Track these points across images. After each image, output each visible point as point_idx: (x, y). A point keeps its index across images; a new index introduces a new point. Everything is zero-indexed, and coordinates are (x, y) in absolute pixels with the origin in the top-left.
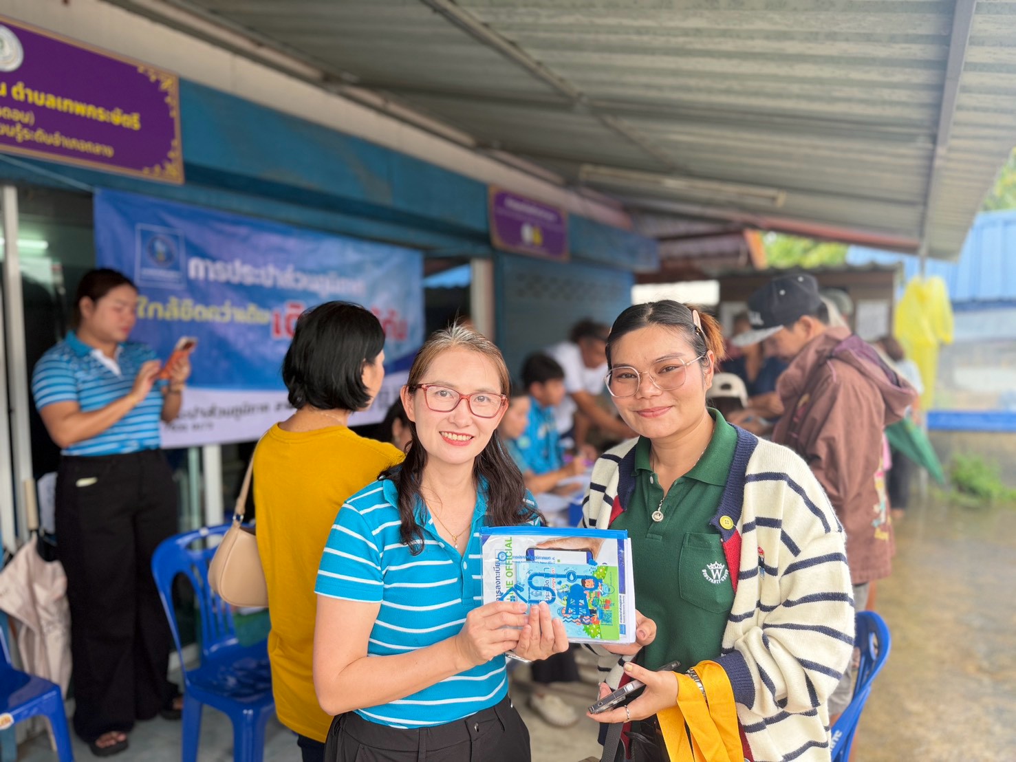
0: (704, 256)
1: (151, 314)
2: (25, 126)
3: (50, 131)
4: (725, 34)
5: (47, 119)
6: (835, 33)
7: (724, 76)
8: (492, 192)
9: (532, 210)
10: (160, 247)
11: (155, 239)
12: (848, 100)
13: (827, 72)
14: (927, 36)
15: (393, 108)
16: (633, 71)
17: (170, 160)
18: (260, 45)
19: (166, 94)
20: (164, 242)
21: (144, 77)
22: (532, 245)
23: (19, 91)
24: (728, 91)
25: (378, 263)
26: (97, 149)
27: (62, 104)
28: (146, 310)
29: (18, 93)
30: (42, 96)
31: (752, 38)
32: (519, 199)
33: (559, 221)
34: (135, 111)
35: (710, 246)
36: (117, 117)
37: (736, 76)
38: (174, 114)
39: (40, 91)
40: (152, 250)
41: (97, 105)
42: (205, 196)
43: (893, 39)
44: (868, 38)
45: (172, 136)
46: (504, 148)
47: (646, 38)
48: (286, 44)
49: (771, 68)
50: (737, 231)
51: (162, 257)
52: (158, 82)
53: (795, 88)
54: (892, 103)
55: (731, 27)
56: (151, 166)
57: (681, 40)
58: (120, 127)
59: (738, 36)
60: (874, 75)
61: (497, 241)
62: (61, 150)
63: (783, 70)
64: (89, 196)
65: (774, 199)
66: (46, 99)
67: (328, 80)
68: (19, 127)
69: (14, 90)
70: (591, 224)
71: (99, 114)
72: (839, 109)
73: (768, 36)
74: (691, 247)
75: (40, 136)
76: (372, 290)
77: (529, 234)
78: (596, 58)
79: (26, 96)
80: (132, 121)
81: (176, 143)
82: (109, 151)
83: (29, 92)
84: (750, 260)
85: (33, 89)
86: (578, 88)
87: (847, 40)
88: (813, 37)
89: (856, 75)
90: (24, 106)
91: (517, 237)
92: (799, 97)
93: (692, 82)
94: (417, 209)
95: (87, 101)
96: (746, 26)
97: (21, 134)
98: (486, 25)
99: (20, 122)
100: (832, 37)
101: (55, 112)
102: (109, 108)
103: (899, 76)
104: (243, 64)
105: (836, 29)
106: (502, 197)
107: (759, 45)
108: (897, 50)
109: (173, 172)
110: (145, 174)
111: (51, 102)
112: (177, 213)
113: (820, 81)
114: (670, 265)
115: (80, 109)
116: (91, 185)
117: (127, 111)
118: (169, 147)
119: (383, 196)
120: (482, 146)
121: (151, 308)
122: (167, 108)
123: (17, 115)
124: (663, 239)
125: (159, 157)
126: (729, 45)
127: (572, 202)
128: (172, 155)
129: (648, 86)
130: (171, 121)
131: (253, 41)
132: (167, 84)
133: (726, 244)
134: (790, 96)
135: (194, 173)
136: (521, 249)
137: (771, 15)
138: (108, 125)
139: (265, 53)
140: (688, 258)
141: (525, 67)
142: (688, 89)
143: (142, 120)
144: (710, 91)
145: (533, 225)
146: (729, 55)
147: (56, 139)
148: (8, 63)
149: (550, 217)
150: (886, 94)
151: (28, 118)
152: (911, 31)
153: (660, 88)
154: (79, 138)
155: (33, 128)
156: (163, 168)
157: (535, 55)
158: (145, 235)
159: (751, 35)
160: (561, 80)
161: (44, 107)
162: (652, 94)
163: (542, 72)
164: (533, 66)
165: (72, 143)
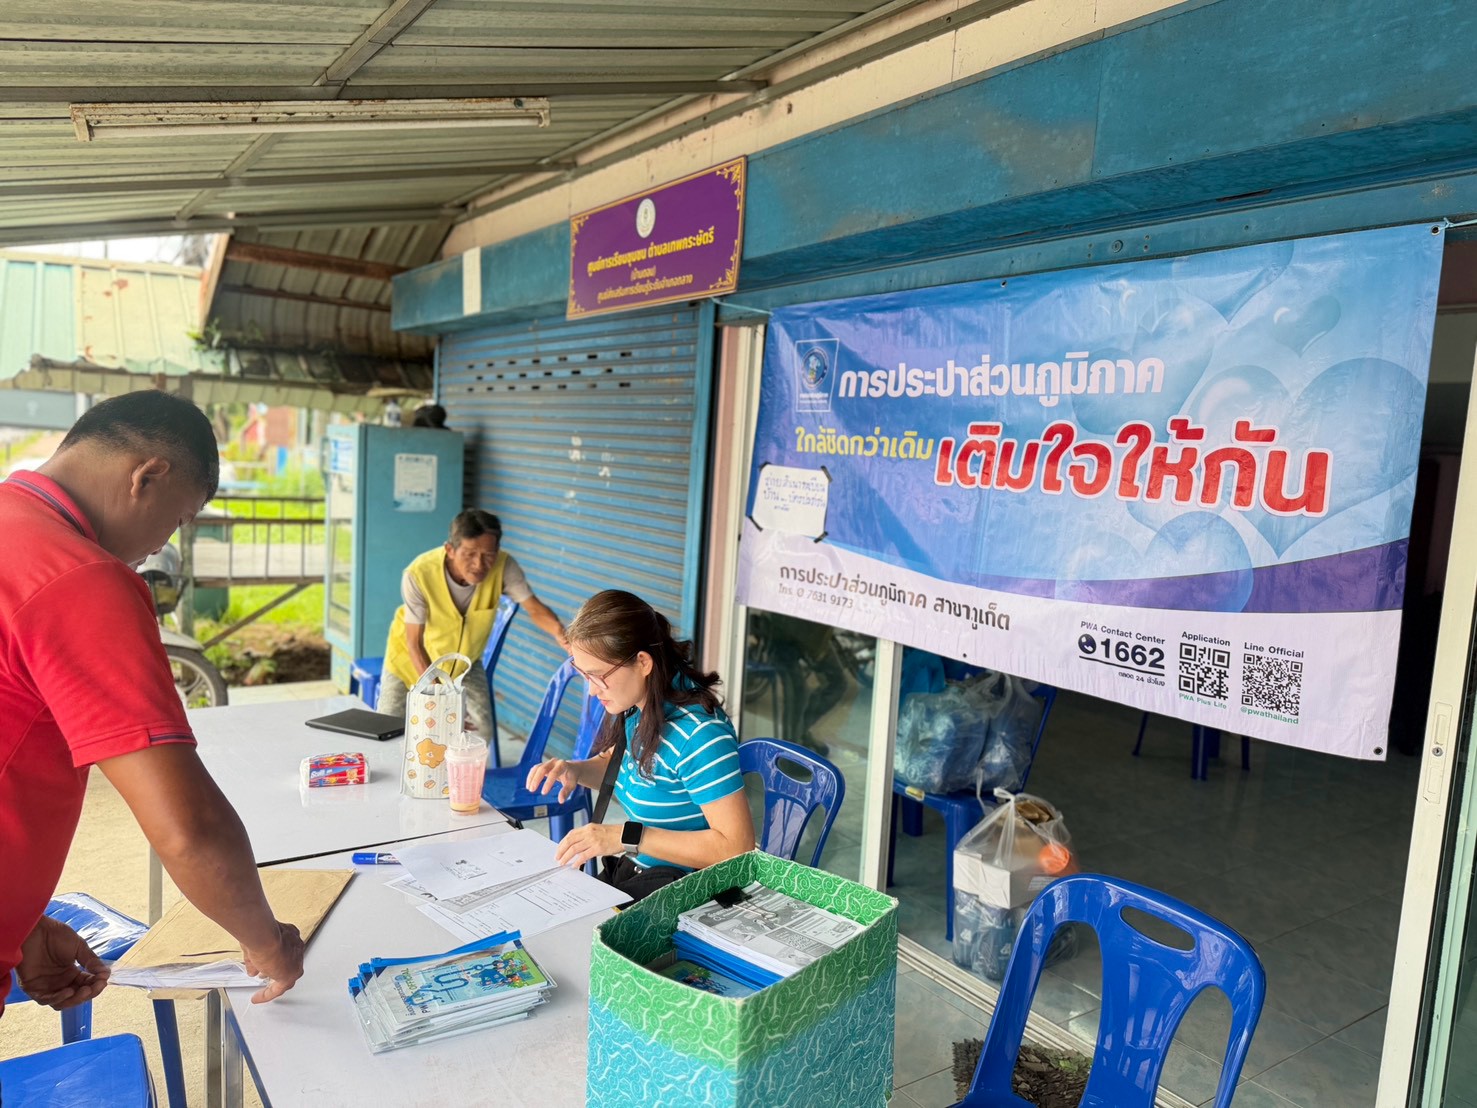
2: (652, 279)
17: (730, 266)
19: (735, 185)
21: (721, 178)
23: (651, 250)
26: (683, 280)
27: (670, 247)
28: (803, 443)
29: (651, 252)
30: (661, 246)
34: (710, 227)
36: (700, 239)
38: (739, 205)
39: (660, 243)
41: (689, 236)
45: (736, 238)
52: (730, 175)
58: (703, 246)
62: (666, 292)
66: (662, 248)
68: (648, 282)
69: (649, 250)
71: (689, 242)
75: (659, 285)
79: (654, 251)
80: (709, 236)
81: (736, 243)
82: (689, 278)
83: (656, 247)
85: (657, 244)
90: (653, 261)
95: (684, 235)
97: (648, 288)
99: (649, 277)
101: (666, 257)
102: (695, 234)
109: (732, 275)
111: (665, 248)
115: (680, 244)
117: (706, 230)
118: (732, 250)
121: (807, 439)
122: (734, 200)
123: (650, 272)
128: (732, 258)
130: (738, 212)
132: (738, 175)
138: (694, 249)
143: (715, 232)
147: (663, 282)
148: (648, 229)
151: (653, 271)
156: (724, 278)
161: (662, 255)
165: (670, 281)
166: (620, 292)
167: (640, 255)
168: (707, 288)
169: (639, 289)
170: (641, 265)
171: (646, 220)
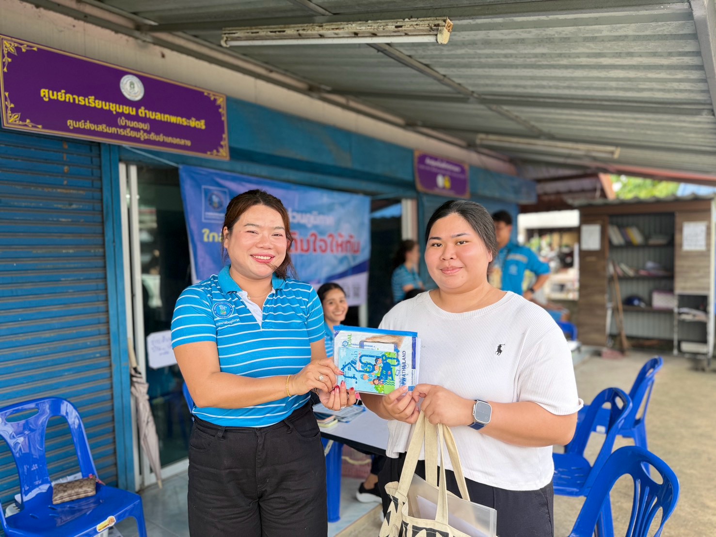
0: (570, 192)
1: (211, 239)
2: (145, 131)
3: (157, 133)
4: (560, 55)
5: (157, 127)
6: (632, 53)
7: (565, 79)
8: (417, 154)
9: (444, 165)
10: (215, 199)
11: (213, 194)
12: (651, 90)
13: (632, 74)
14: (693, 52)
15: (353, 104)
16: (505, 78)
17: (222, 146)
18: (271, 71)
19: (219, 107)
20: (217, 196)
21: (208, 98)
22: (444, 188)
23: (142, 112)
24: (569, 87)
25: (342, 205)
26: (182, 142)
27: (164, 118)
28: (208, 237)
29: (142, 113)
30: (154, 113)
31: (579, 57)
32: (435, 159)
33: (463, 171)
34: (202, 119)
35: (574, 184)
36: (193, 123)
37: (572, 79)
38: (224, 118)
39: (152, 111)
40: (210, 201)
41: (182, 117)
42: (239, 166)
43: (670, 54)
44: (655, 54)
45: (223, 132)
46: (425, 125)
47: (511, 60)
48: (286, 70)
49: (595, 73)
50: (593, 174)
51: (216, 205)
52: (215, 100)
53: (613, 84)
54: (681, 91)
55: (564, 52)
56: (211, 150)
57: (533, 60)
58: (195, 128)
59: (569, 57)
60: (663, 75)
61: (420, 187)
62: (163, 144)
63: (603, 74)
64: (177, 169)
65: (612, 153)
66: (156, 115)
67: (312, 90)
68: (142, 132)
69: (140, 111)
70: (486, 171)
71: (183, 121)
72: (646, 95)
73: (589, 55)
74: (561, 186)
75: (153, 136)
76: (338, 222)
77: (441, 181)
78: (480, 71)
79: (146, 114)
80: (201, 124)
81: (225, 136)
82: (188, 143)
83: (147, 111)
84: (604, 194)
85: (149, 110)
86: (471, 89)
87: (640, 56)
88: (619, 55)
89: (652, 75)
90: (144, 120)
91: (434, 184)
92: (617, 89)
93: (545, 83)
94: (367, 169)
95: (177, 115)
96: (573, 51)
97: (143, 136)
98: (410, 56)
99: (142, 129)
100: (630, 54)
101: (161, 122)
102: (189, 118)
103: (680, 75)
104: (261, 84)
105: (632, 50)
106: (422, 158)
107: (584, 61)
108: (674, 60)
109: (224, 153)
110: (208, 156)
111: (159, 116)
112: (225, 178)
113: (629, 80)
114: (546, 198)
115: (173, 119)
116: (177, 163)
117: (198, 119)
118: (221, 139)
119: (347, 162)
120: (410, 125)
121: (211, 235)
122: (220, 115)
123: (141, 125)
124: (539, 181)
125: (215, 145)
126: (564, 62)
127: (472, 158)
128: (222, 143)
129: (516, 86)
130: (223, 122)
131: (267, 69)
132: (220, 101)
133: (586, 183)
134: (611, 89)
135: (236, 154)
136: (436, 191)
137: (588, 44)
138: (188, 127)
139: (274, 76)
140: (558, 193)
141: (435, 78)
142: (543, 87)
143: (206, 124)
144: (557, 88)
145: (444, 175)
146: (566, 67)
147: (161, 138)
148: (136, 97)
149: (457, 169)
150: (675, 85)
151: (146, 127)
152: (680, 50)
153: (524, 87)
154: (172, 137)
155: (149, 132)
156: (218, 151)
157: (442, 71)
158: (207, 192)
159: (578, 56)
160: (459, 84)
161: (155, 119)
162: (519, 90)
163: (446, 80)
164: (442, 77)
165: (169, 140)
166: (102, 128)
167: (127, 110)
168: (205, 152)
169: (128, 133)
170: (129, 117)
171: (132, 88)
